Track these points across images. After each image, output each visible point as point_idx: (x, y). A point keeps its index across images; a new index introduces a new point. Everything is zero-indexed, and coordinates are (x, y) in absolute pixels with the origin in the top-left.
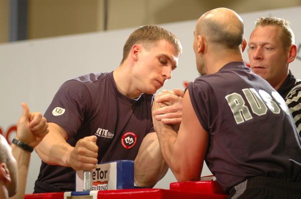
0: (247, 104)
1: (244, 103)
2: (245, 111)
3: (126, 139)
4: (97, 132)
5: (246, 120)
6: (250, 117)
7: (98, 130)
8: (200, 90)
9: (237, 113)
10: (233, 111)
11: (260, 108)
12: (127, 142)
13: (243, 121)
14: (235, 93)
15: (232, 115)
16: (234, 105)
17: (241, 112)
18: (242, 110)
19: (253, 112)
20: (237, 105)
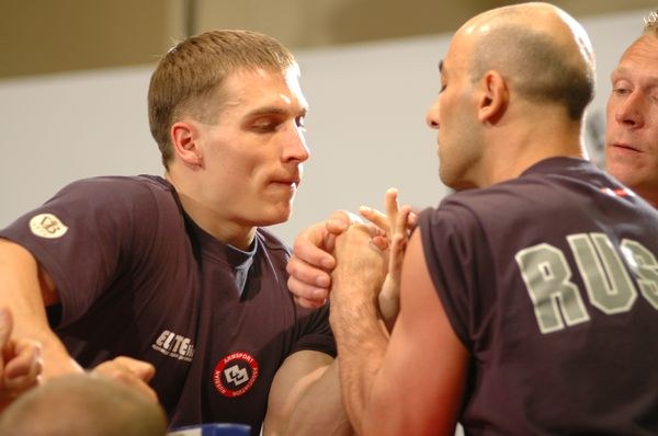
0: (577, 278)
1: (569, 274)
2: (568, 297)
3: (227, 372)
4: (159, 341)
5: (570, 323)
6: (581, 316)
7: (162, 337)
8: (450, 231)
9: (545, 302)
10: (534, 296)
11: (615, 292)
12: (229, 380)
13: (560, 326)
14: (544, 246)
15: (530, 306)
16: (537, 280)
17: (557, 299)
18: (559, 294)
19: (594, 302)
20: (547, 278)
